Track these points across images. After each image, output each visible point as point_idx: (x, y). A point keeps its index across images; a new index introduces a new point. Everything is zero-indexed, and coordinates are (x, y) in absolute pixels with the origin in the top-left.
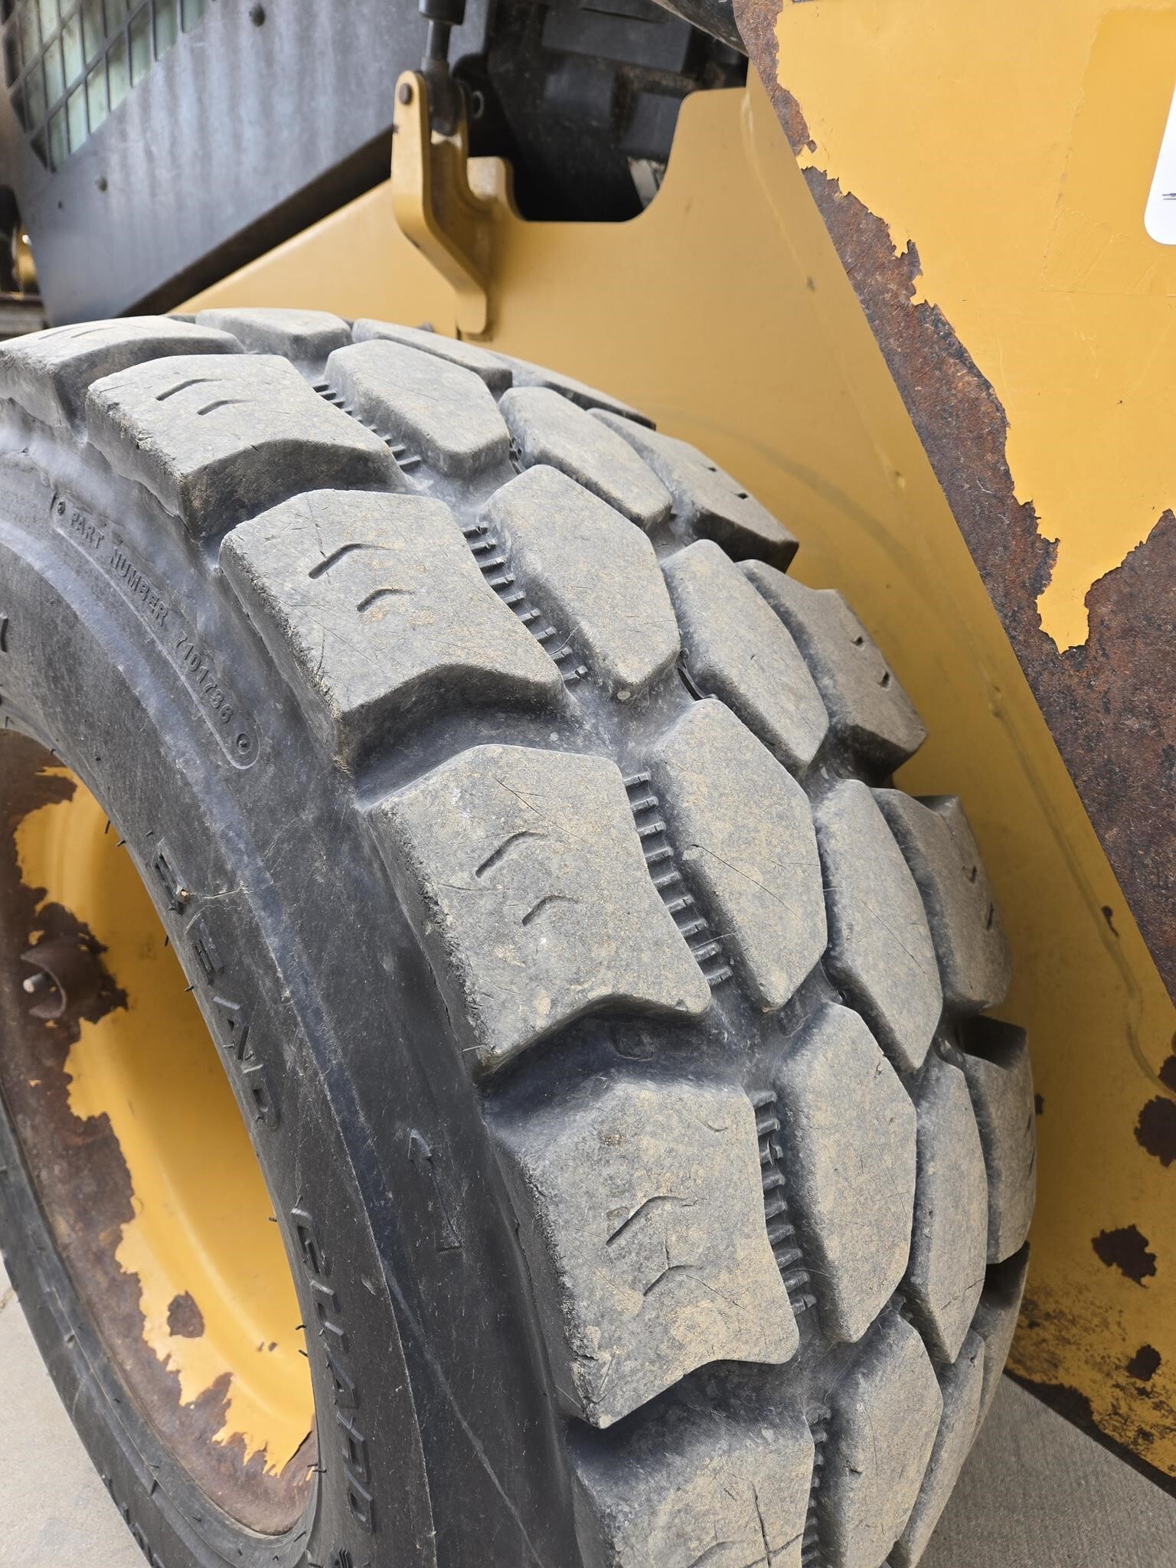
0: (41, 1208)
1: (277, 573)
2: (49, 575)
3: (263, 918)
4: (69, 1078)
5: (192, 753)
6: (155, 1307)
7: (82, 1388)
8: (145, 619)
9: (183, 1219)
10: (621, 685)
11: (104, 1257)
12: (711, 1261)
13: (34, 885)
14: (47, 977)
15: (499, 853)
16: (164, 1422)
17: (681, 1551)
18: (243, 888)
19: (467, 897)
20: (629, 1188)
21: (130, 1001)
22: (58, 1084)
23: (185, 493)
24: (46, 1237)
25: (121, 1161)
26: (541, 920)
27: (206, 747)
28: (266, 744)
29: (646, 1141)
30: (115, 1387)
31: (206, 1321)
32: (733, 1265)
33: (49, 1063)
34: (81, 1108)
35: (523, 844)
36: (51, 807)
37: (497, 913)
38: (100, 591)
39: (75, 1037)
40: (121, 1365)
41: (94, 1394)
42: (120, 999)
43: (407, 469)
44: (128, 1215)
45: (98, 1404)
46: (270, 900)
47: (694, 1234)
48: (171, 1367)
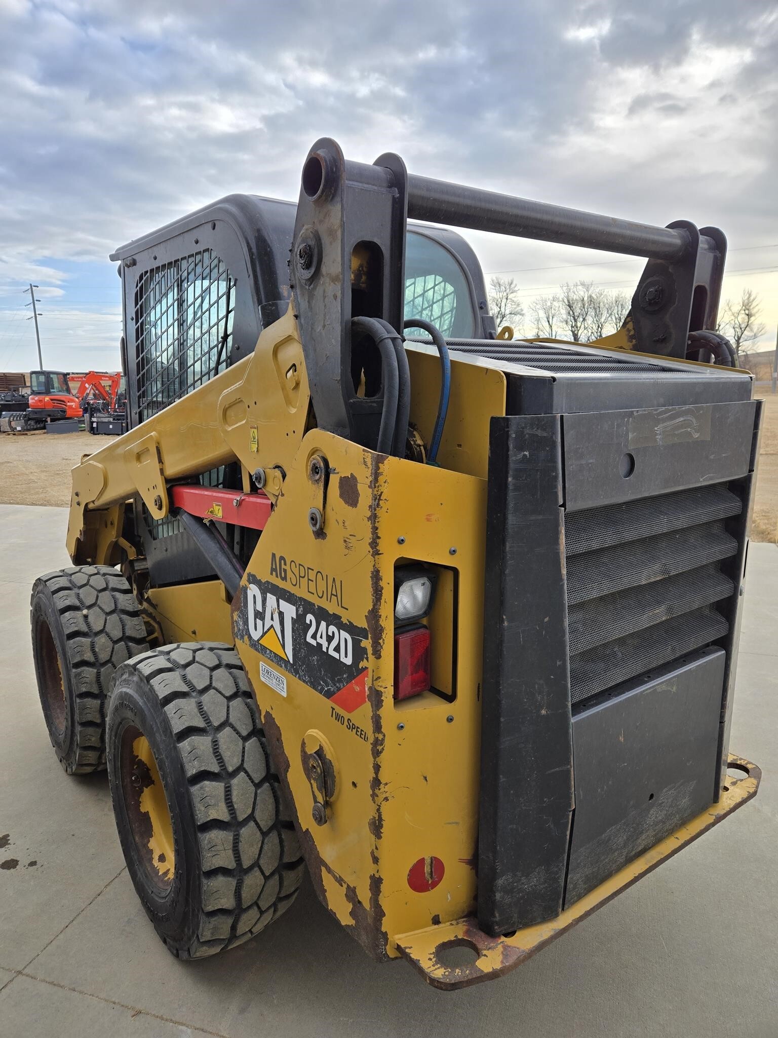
0: (132, 834)
1: (169, 714)
2: (143, 707)
3: (166, 760)
4: (140, 802)
5: (159, 737)
6: (156, 857)
7: (139, 876)
8: (155, 716)
9: (163, 836)
10: (215, 726)
11: (145, 846)
12: (215, 805)
13: (136, 755)
14: (137, 776)
15: (192, 751)
16: (155, 879)
17: (210, 844)
18: (164, 756)
19: (187, 757)
20: (203, 794)
21: (155, 783)
22: (138, 804)
23: (160, 701)
24: (133, 841)
25: (151, 823)
26: (196, 760)
27: (161, 736)
28: (168, 736)
29: (206, 789)
30: (145, 874)
31: (166, 859)
32: (218, 806)
33: (136, 798)
34: (143, 810)
35: (195, 750)
36: (140, 737)
37: (190, 759)
38: (150, 710)
39: (142, 792)
40: (147, 870)
41: (141, 877)
42: (153, 782)
43: (192, 692)
44: (152, 836)
45: (142, 879)
46: (167, 758)
47: (212, 801)
48: (158, 868)
